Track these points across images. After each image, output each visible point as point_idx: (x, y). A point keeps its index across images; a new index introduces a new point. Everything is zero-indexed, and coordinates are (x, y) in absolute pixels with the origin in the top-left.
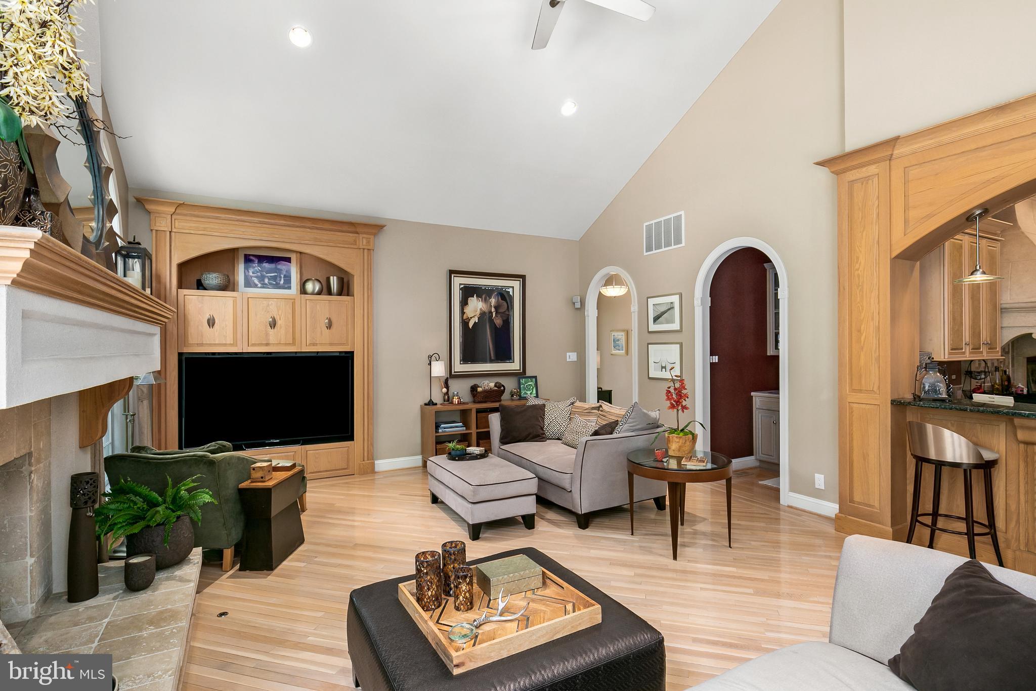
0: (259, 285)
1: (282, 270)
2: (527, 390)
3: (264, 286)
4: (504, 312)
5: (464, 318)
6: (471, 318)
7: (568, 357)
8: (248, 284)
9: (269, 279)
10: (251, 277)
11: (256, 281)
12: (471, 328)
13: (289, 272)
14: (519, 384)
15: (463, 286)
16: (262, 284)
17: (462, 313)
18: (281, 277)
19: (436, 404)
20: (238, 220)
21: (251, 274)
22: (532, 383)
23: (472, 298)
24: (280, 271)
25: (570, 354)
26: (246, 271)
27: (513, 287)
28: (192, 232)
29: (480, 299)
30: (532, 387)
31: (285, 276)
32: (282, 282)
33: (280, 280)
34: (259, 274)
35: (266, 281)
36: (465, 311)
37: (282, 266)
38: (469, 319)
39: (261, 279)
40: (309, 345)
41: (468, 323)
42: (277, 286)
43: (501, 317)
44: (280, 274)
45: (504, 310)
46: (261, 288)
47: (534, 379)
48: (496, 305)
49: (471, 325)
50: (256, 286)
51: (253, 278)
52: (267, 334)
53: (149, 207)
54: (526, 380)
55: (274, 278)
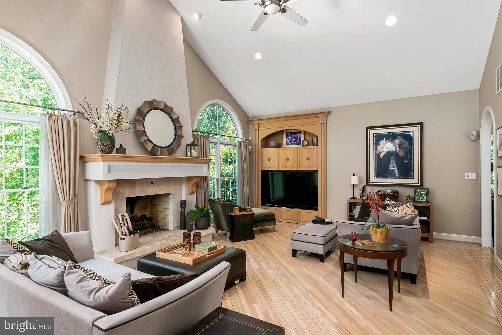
0: (290, 144)
1: (298, 137)
2: (420, 197)
3: (292, 144)
4: (407, 147)
5: (377, 153)
6: (382, 152)
7: (466, 176)
8: (287, 144)
9: (294, 141)
10: (288, 141)
11: (289, 143)
12: (381, 158)
13: (300, 137)
14: (415, 192)
15: (376, 134)
16: (291, 144)
17: (375, 149)
18: (298, 140)
19: (356, 199)
20: (276, 121)
21: (288, 140)
22: (425, 193)
23: (382, 141)
24: (297, 137)
25: (469, 174)
26: (286, 139)
27: (413, 131)
28: (264, 128)
29: (388, 141)
30: (424, 195)
31: (299, 139)
32: (298, 142)
33: (297, 141)
34: (290, 140)
35: (293, 142)
36: (377, 149)
37: (298, 135)
38: (380, 153)
39: (291, 141)
40: (300, 168)
41: (380, 155)
42: (296, 144)
43: (404, 150)
44: (297, 138)
45: (406, 146)
46: (291, 145)
47: (426, 190)
48: (400, 143)
49: (382, 156)
50: (289, 145)
51: (289, 142)
52: (286, 164)
53: (253, 122)
54: (420, 190)
55: (295, 141)
